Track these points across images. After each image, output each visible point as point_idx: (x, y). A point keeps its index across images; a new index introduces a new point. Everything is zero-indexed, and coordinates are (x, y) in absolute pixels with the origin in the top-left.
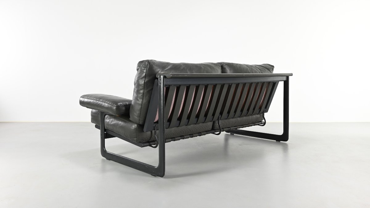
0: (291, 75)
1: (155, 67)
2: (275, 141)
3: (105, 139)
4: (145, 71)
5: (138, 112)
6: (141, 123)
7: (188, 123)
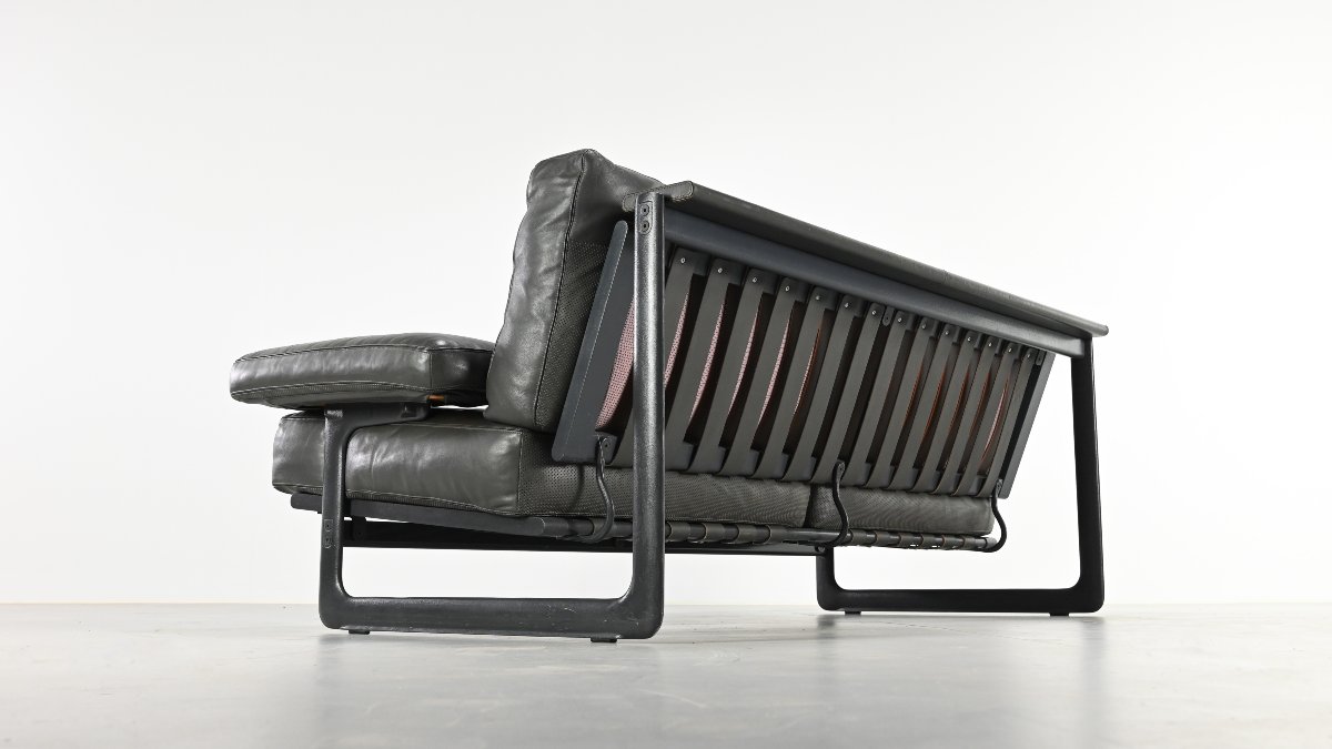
0: (1104, 332)
1: (611, 179)
2: (1048, 615)
3: (346, 550)
4: (569, 190)
5: (528, 373)
6: (543, 420)
7: (723, 465)
